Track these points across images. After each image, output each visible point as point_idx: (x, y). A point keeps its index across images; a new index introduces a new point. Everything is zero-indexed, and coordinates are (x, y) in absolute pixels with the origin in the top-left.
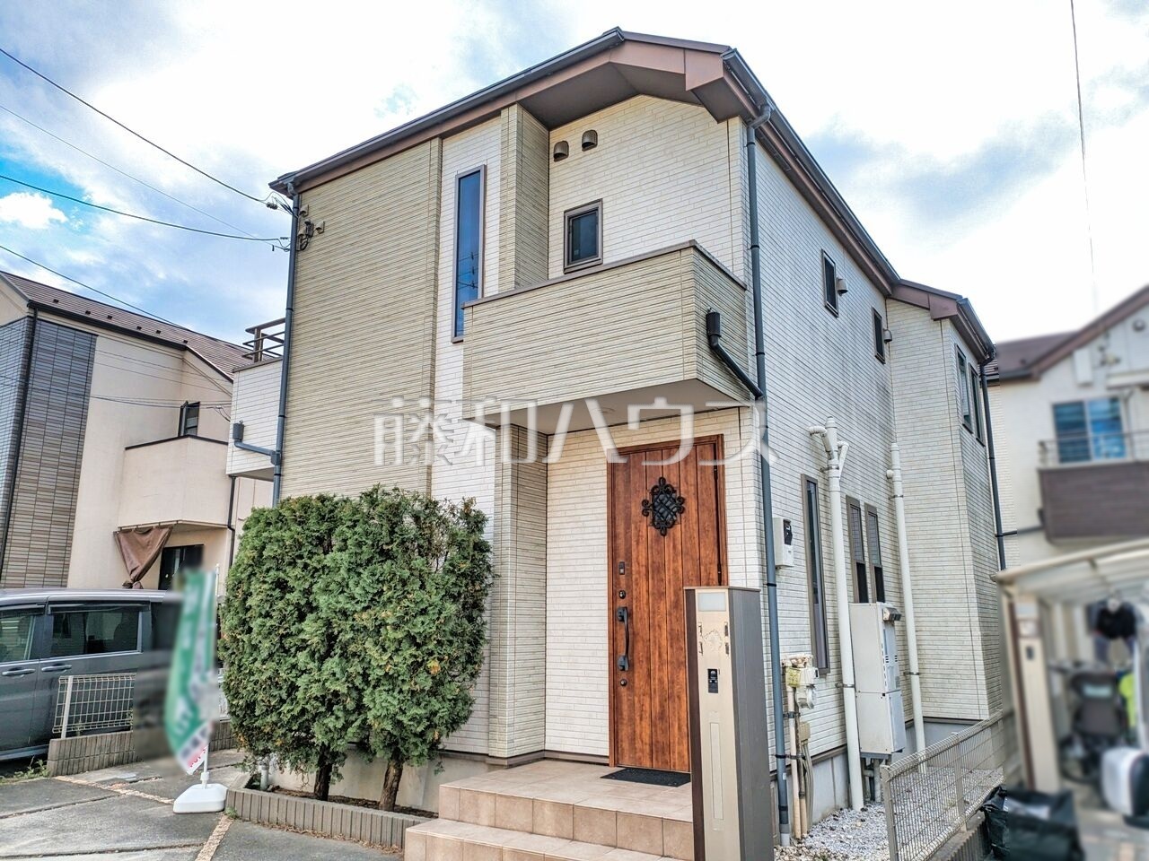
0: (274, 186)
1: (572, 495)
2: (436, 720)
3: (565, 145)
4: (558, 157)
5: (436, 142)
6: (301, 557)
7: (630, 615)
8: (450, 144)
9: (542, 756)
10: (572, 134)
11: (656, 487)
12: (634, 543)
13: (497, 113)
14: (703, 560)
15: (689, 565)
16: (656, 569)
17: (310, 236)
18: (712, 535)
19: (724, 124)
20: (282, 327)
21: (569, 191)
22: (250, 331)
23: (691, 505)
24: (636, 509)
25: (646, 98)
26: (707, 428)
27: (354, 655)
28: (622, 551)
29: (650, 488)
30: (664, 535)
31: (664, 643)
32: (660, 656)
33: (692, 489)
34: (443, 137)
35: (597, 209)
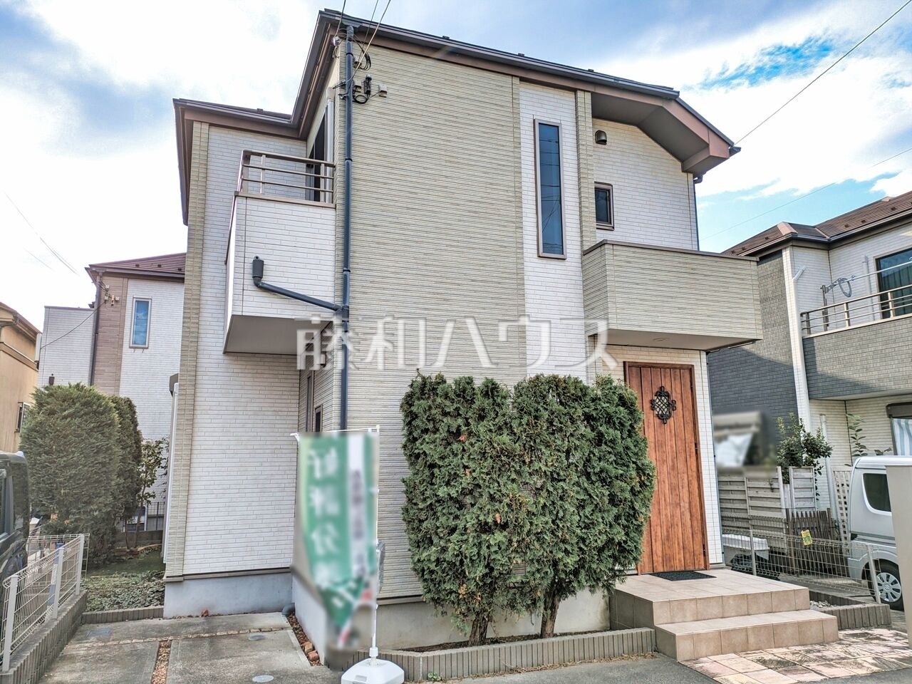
5: (516, 80)
8: (524, 88)
11: (658, 392)
13: (574, 90)
14: (687, 441)
15: (679, 443)
16: (660, 446)
17: (367, 93)
18: (691, 425)
19: (685, 175)
23: (679, 405)
24: (648, 405)
26: (684, 359)
29: (655, 391)
30: (664, 424)
31: (667, 491)
32: (665, 500)
33: (679, 396)
35: (610, 190)
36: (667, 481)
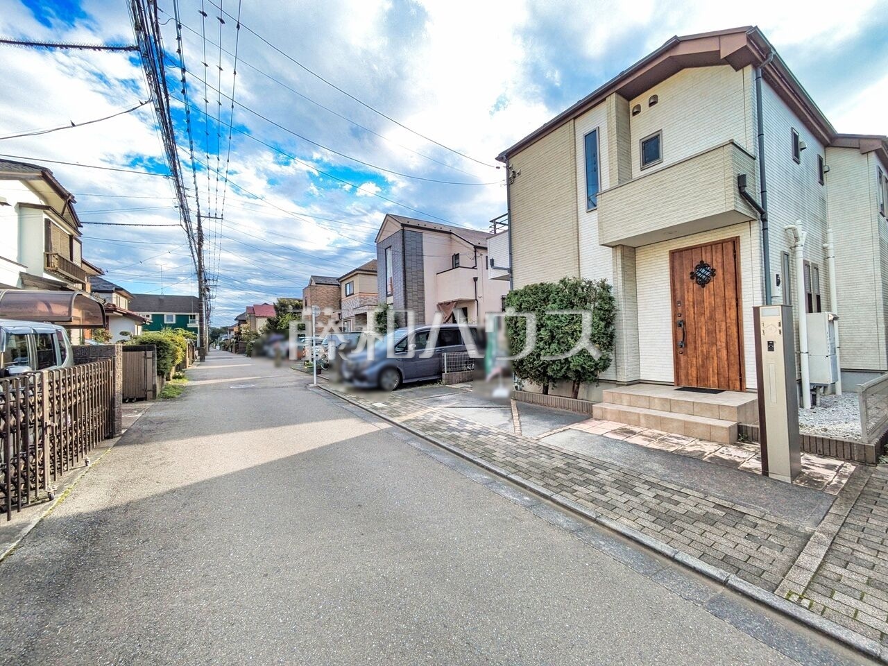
0: (497, 159)
1: (649, 273)
2: (598, 367)
3: (638, 107)
4: (634, 114)
5: (572, 122)
6: (537, 307)
7: (684, 324)
8: (578, 121)
9: (639, 382)
10: (643, 100)
11: (698, 265)
12: (686, 292)
13: (604, 100)
14: (727, 297)
15: (718, 300)
16: (698, 303)
17: (514, 177)
18: (732, 286)
19: (741, 71)
20: (506, 217)
21: (641, 128)
22: (491, 221)
23: (719, 272)
24: (687, 277)
25: (688, 69)
26: (729, 234)
27: (563, 342)
28: (679, 295)
29: (694, 266)
30: (703, 287)
31: (704, 335)
32: (701, 341)
33: (720, 265)
34: (575, 118)
35: (659, 135)
36: (704, 327)
